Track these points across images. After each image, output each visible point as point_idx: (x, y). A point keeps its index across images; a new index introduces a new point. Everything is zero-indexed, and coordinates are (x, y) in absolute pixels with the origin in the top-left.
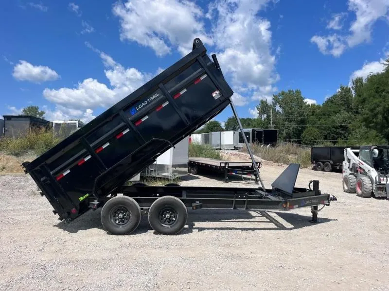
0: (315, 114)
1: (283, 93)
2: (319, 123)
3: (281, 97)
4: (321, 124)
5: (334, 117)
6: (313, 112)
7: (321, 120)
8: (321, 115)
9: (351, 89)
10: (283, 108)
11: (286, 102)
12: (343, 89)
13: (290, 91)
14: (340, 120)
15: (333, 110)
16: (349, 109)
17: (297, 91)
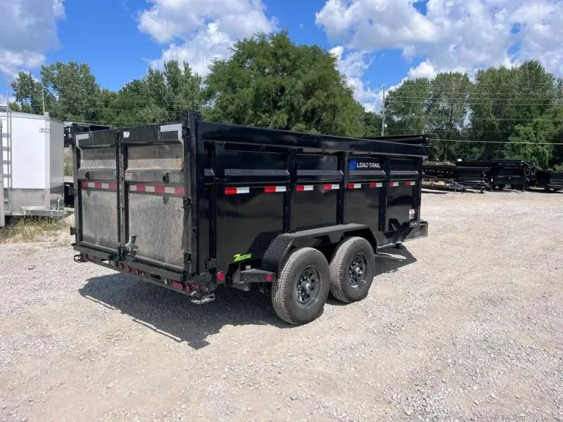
0: (110, 105)
1: (59, 66)
2: (117, 119)
3: (55, 71)
4: (121, 120)
5: (142, 113)
6: (106, 101)
7: (120, 115)
8: (119, 108)
9: (164, 76)
10: (61, 91)
11: (67, 81)
12: (152, 74)
13: (72, 65)
14: (151, 117)
15: (135, 102)
16: (160, 102)
17: (84, 66)
